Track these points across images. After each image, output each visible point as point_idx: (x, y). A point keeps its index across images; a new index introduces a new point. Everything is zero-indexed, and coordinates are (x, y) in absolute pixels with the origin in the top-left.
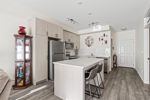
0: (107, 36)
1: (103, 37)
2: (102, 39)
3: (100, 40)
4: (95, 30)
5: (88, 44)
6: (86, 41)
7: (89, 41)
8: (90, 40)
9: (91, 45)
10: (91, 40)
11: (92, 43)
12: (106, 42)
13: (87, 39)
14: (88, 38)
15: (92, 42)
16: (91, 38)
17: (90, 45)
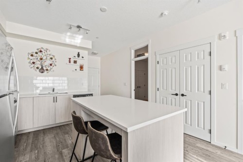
0: (83, 57)
1: (77, 57)
2: (75, 62)
3: (70, 62)
4: (68, 41)
5: (40, 67)
6: (31, 58)
7: (41, 59)
8: (44, 58)
9: (47, 70)
10: (48, 58)
11: (51, 65)
12: (81, 67)
13: (37, 53)
14: (41, 51)
15: (51, 63)
16: (48, 53)
17: (44, 68)
